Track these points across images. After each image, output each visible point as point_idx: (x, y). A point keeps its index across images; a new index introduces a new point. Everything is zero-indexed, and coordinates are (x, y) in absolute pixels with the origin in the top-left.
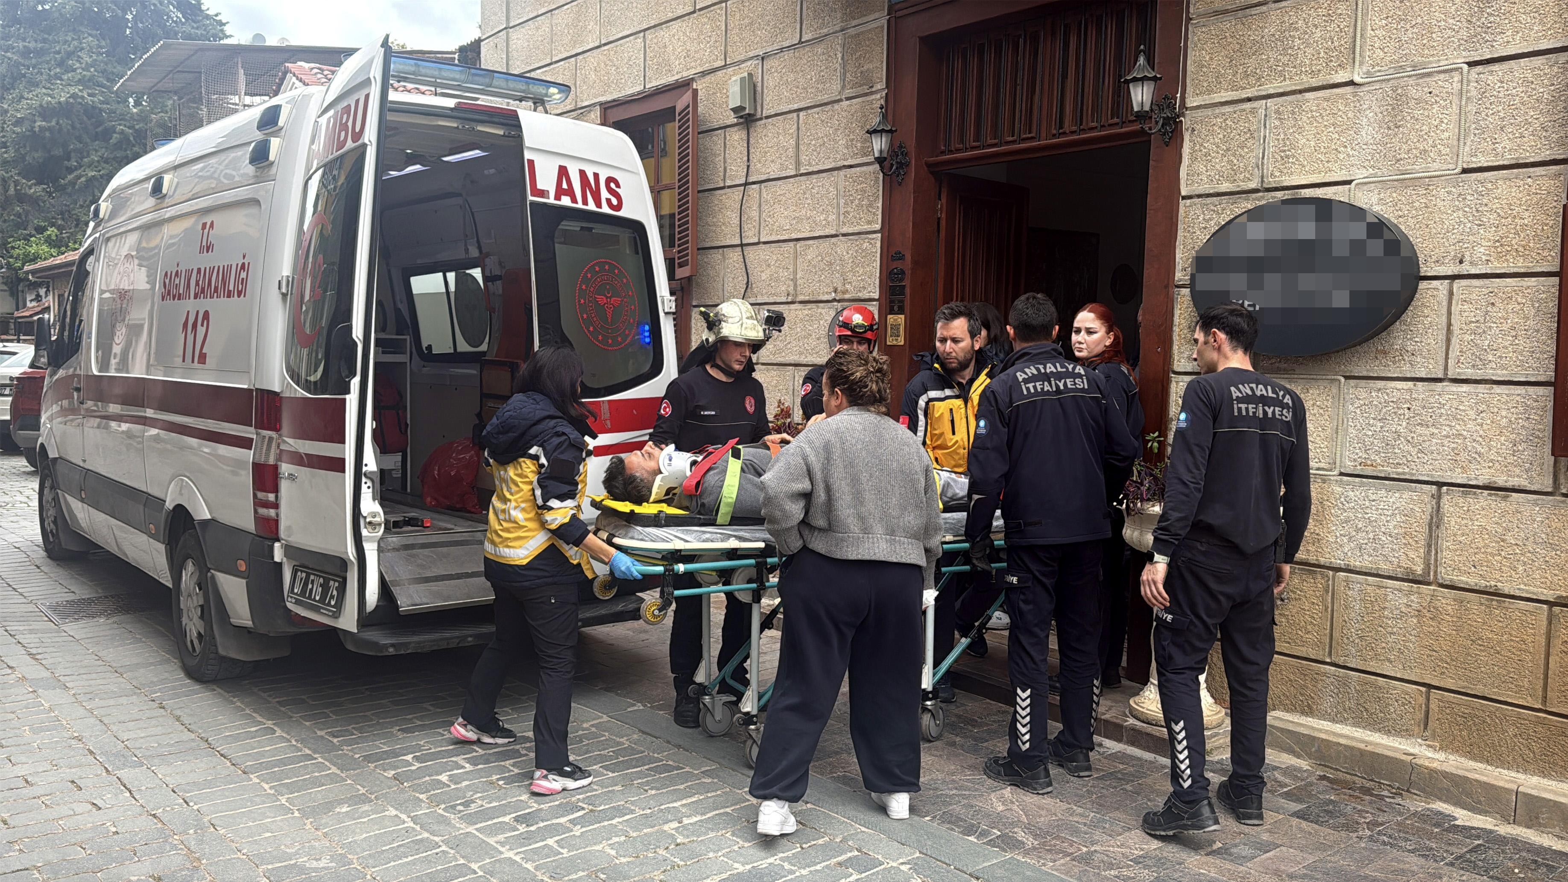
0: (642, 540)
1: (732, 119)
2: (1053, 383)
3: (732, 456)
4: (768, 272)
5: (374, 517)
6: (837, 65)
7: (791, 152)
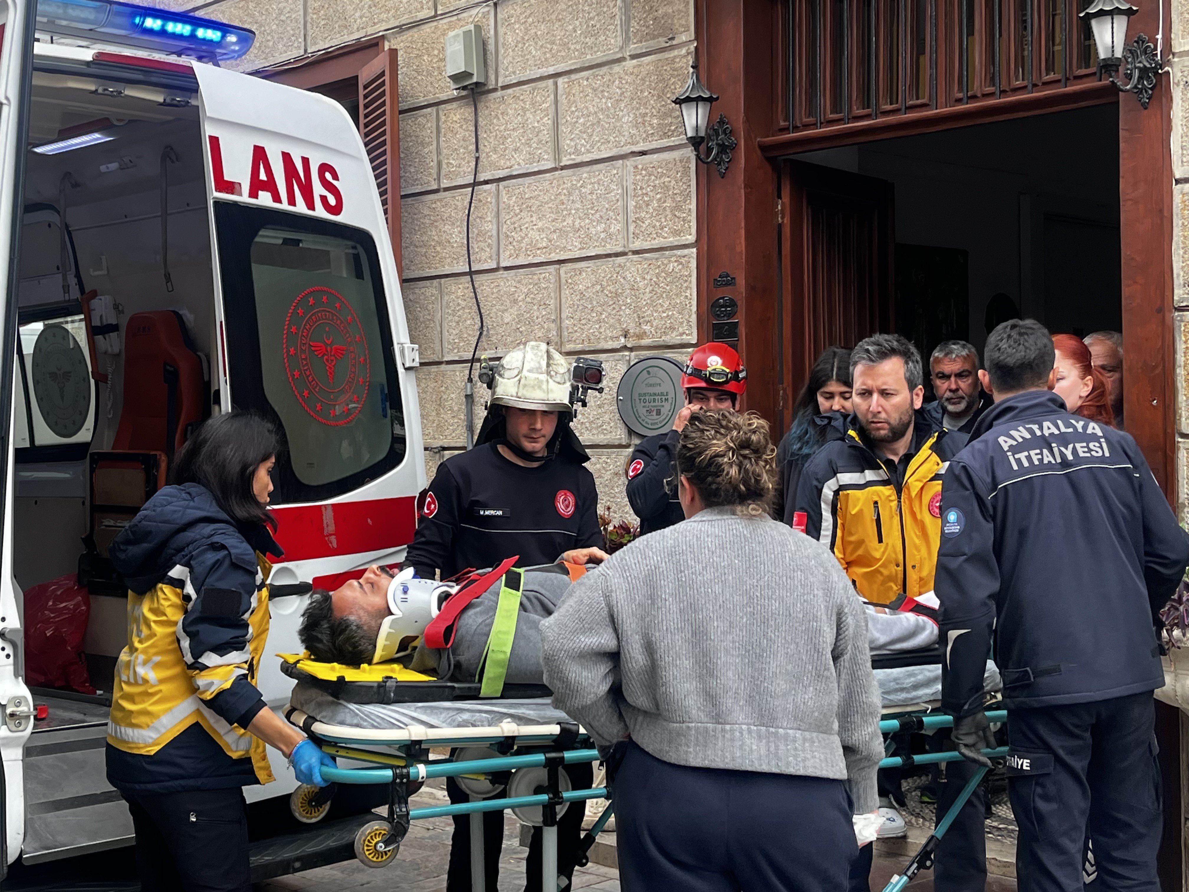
0: (358, 726)
1: (451, 91)
2: (1056, 450)
3: (506, 585)
4: (514, 311)
5: (18, 705)
6: (616, 10)
7: (546, 135)
